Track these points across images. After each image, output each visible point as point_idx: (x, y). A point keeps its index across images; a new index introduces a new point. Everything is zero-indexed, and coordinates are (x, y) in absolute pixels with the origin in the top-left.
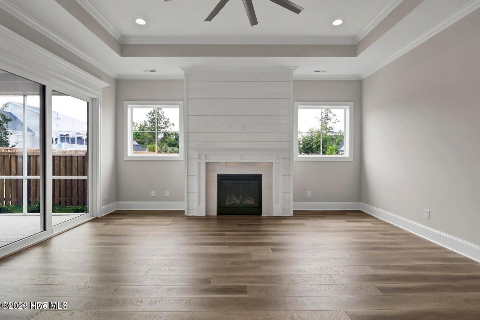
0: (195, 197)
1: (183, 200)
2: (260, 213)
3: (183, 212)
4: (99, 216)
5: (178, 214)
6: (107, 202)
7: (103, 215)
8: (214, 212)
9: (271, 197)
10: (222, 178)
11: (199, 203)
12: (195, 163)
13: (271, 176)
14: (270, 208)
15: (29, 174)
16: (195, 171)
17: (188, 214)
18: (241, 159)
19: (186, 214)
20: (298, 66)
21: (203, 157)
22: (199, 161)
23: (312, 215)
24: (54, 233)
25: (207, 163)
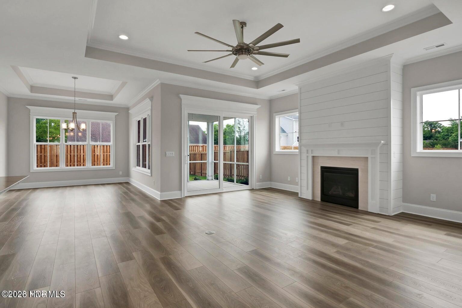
0: (304, 183)
1: (297, 185)
2: (357, 207)
3: (297, 194)
4: (254, 188)
5: (294, 194)
6: (260, 180)
7: (257, 188)
8: (318, 198)
9: (367, 192)
10: (324, 170)
11: (307, 189)
12: (304, 156)
13: (366, 171)
14: (367, 203)
15: (237, 162)
16: (304, 163)
17: (301, 196)
18: (338, 154)
19: (299, 196)
20: (393, 54)
21: (310, 152)
22: (307, 155)
23: (415, 220)
24: (224, 191)
25: (313, 157)
